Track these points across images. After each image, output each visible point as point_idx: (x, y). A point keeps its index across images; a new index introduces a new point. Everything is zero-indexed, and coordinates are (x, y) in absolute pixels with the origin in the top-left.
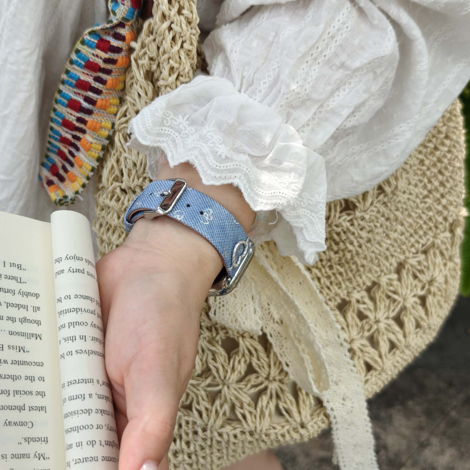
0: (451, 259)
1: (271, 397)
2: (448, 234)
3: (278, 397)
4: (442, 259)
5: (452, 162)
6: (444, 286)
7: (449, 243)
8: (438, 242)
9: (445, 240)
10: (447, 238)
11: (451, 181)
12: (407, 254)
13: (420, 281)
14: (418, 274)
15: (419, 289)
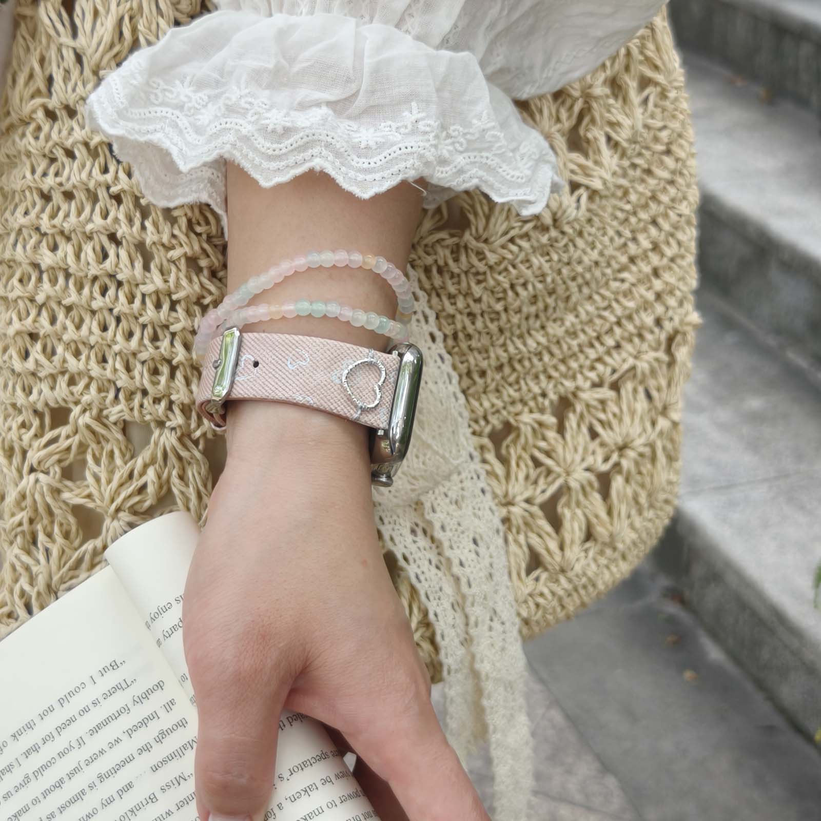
12: (580, 380)
13: (603, 445)
14: (599, 429)
15: (600, 459)
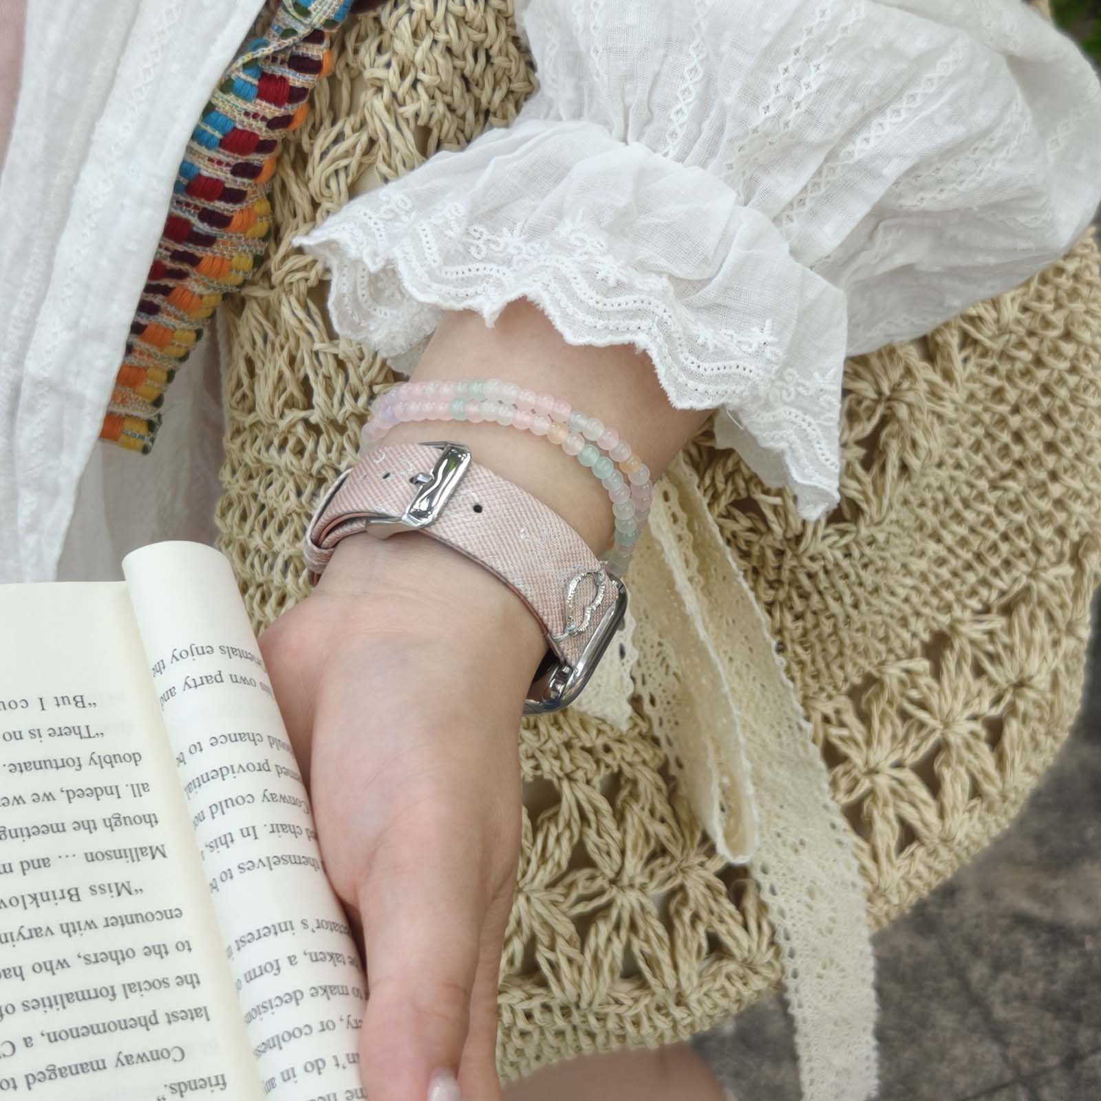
0: (1070, 629)
1: (617, 927)
2: (1067, 570)
3: (633, 927)
4: (1050, 631)
5: (1081, 395)
6: (1049, 696)
7: (1068, 589)
8: (1041, 588)
9: (1060, 584)
10: (1064, 579)
11: (1076, 440)
12: (957, 612)
13: (992, 683)
14: (987, 665)
15: (986, 703)
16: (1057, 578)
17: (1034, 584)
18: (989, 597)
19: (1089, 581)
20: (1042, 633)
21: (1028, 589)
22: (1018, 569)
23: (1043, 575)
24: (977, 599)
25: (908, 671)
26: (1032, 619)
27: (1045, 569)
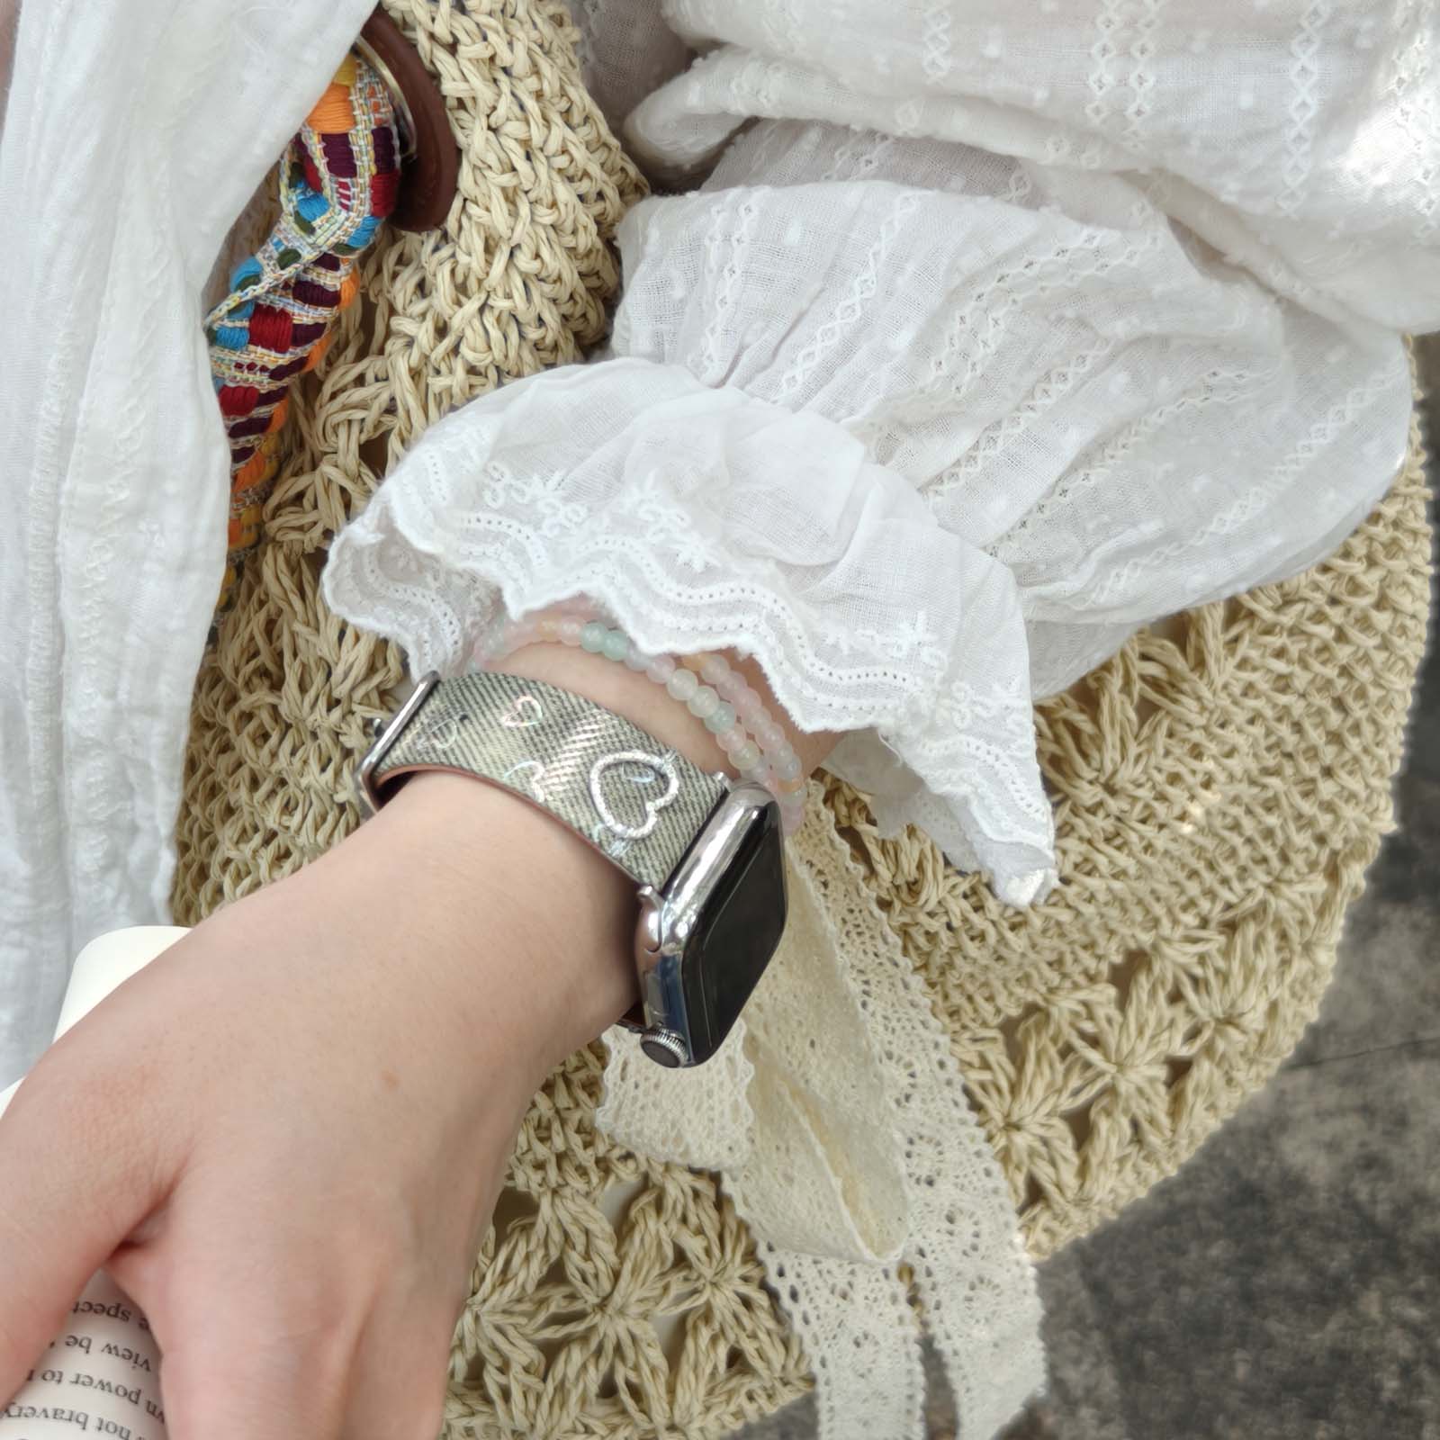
0: (1308, 950)
2: (1319, 884)
4: (1279, 950)
7: (1314, 906)
8: (1280, 906)
9: (1305, 903)
10: (1312, 896)
13: (1189, 1011)
15: (1178, 1038)
16: (1303, 895)
17: (1272, 900)
18: (1210, 911)
19: (1344, 895)
20: (1267, 960)
21: (1264, 905)
22: (1255, 879)
23: (1284, 889)
24: (1195, 911)
25: (1085, 1004)
26: (1260, 939)
27: (1290, 882)
